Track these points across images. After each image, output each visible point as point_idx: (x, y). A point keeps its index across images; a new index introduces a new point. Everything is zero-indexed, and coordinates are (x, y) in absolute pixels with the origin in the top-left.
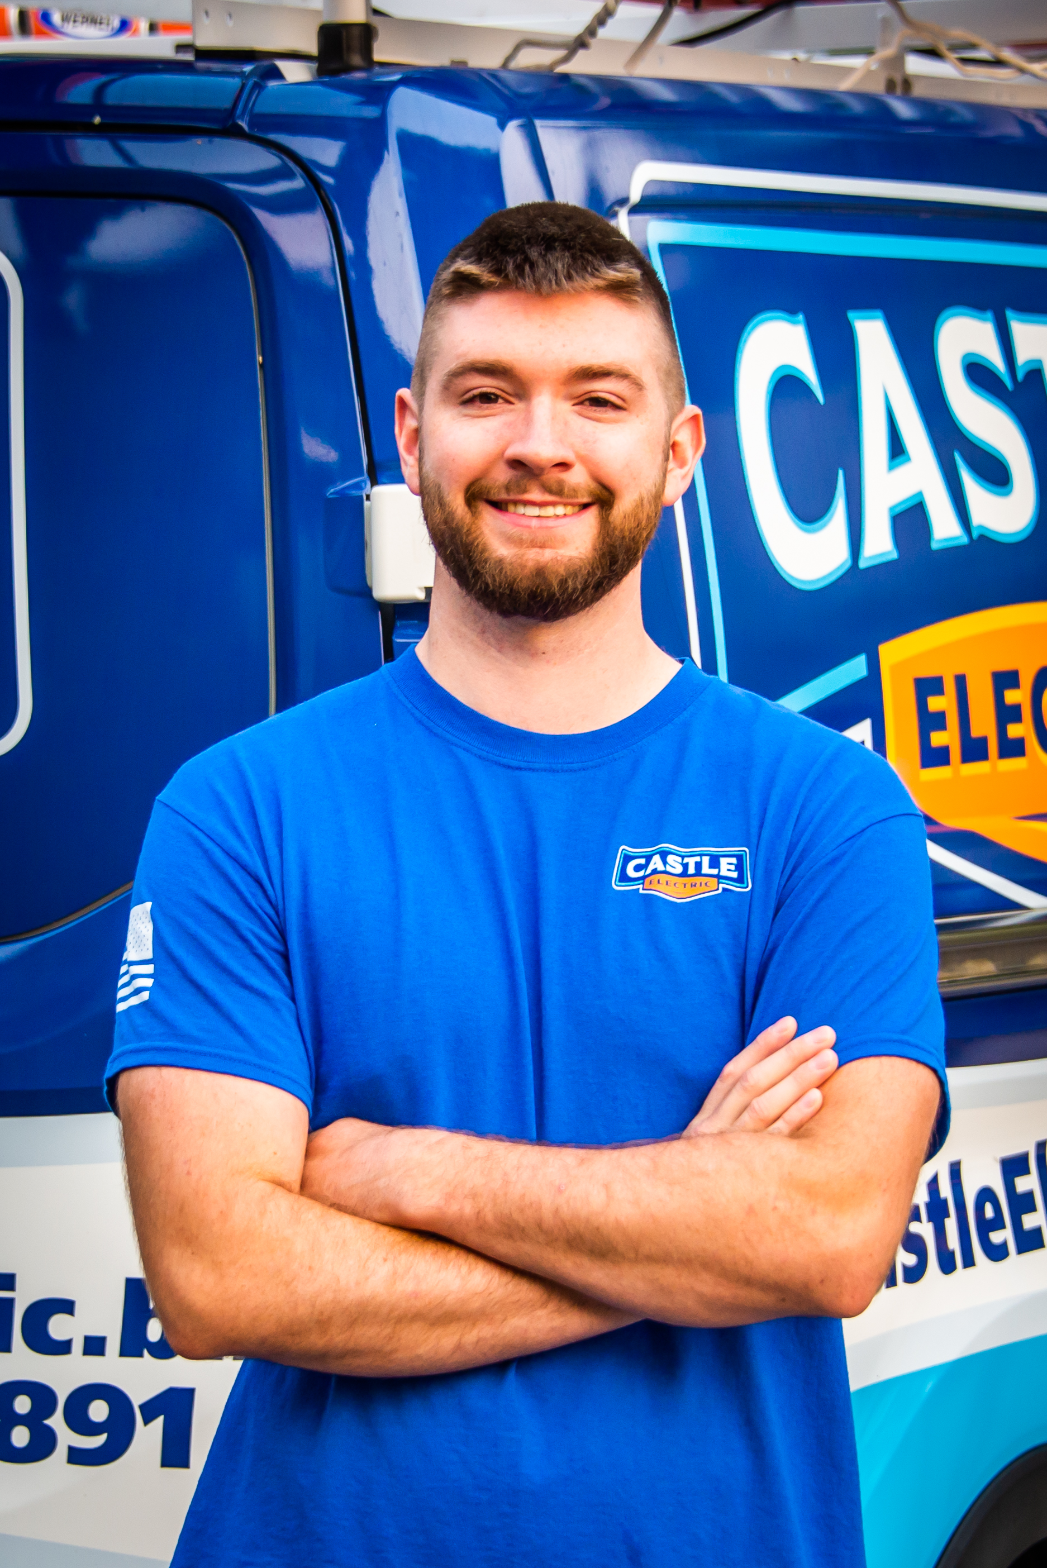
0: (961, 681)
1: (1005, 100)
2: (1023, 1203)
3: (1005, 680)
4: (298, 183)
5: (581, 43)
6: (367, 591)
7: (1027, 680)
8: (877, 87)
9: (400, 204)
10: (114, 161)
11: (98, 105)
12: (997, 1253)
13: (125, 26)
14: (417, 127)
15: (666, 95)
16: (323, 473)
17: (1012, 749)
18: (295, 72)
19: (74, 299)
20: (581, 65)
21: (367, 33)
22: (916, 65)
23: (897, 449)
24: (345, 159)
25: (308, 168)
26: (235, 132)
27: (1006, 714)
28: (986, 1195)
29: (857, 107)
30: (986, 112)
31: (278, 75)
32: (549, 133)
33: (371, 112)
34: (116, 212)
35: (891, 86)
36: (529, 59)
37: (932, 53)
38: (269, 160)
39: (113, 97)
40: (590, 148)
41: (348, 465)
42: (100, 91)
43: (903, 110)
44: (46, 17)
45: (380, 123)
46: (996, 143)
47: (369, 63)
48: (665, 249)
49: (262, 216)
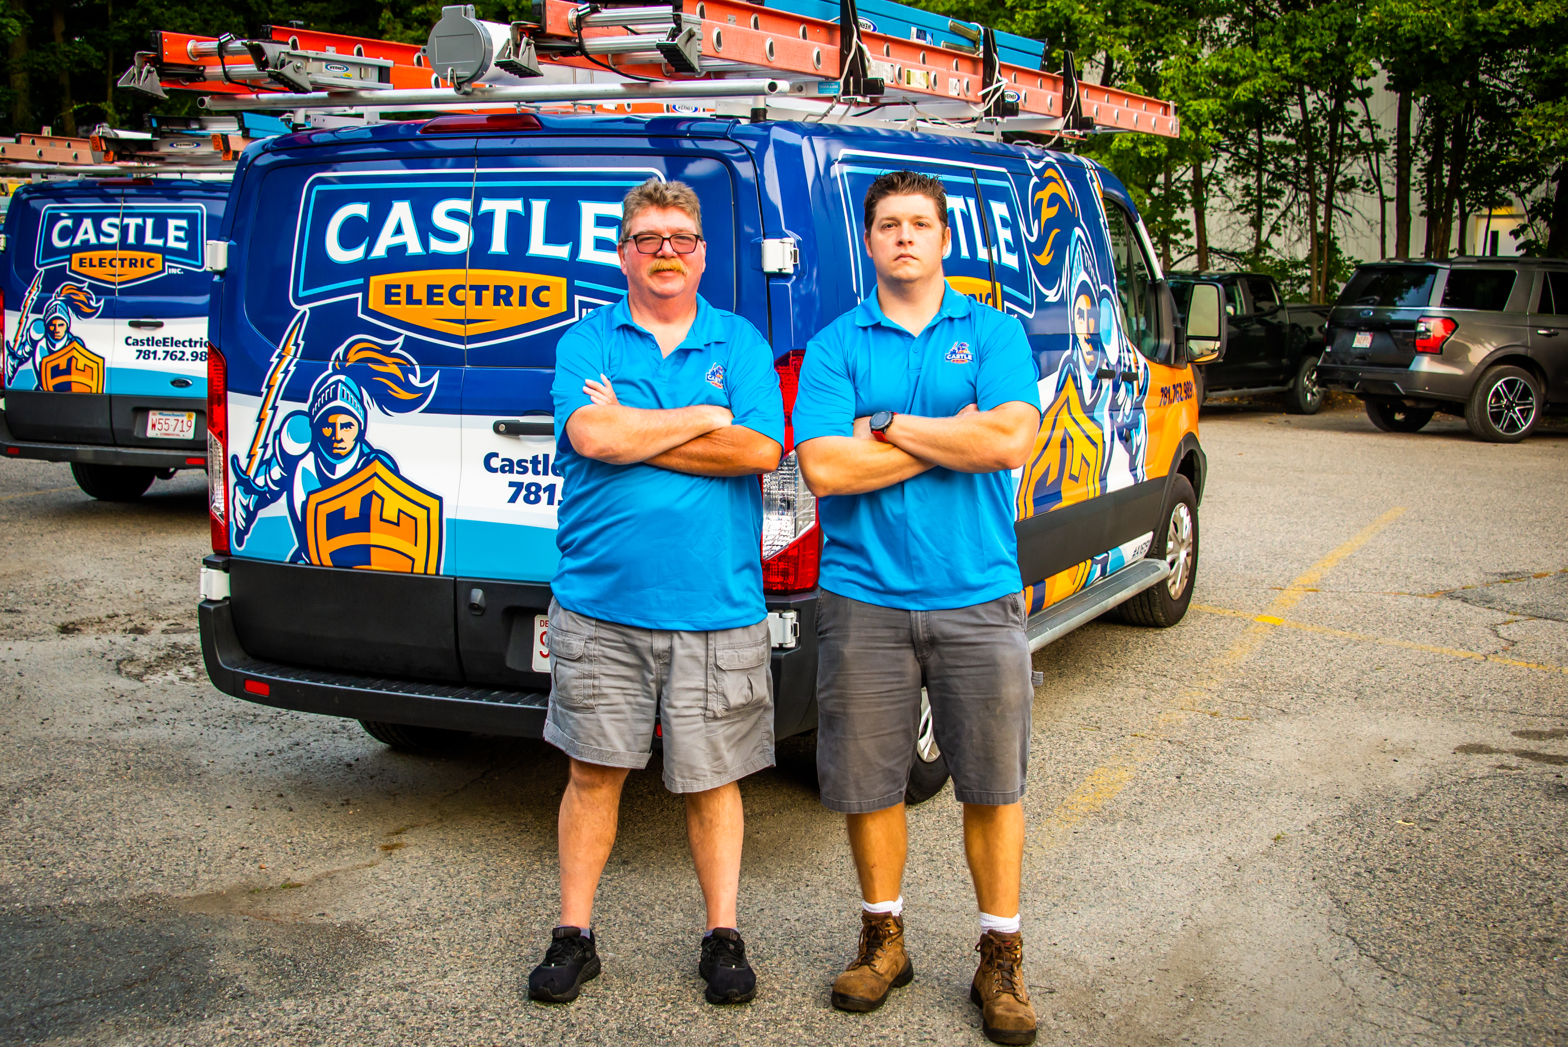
1: (944, 134)
4: (745, 153)
5: (825, 115)
6: (762, 270)
8: (909, 130)
9: (773, 160)
10: (693, 147)
11: (688, 131)
13: (696, 109)
14: (779, 138)
15: (849, 130)
16: (750, 236)
18: (744, 122)
20: (825, 121)
21: (765, 111)
22: (920, 124)
24: (758, 146)
25: (747, 149)
26: (727, 139)
29: (903, 135)
30: (940, 138)
31: (739, 122)
32: (815, 140)
33: (766, 133)
34: (693, 161)
35: (912, 129)
36: (811, 119)
37: (924, 121)
38: (737, 147)
39: (692, 129)
40: (827, 145)
41: (757, 234)
42: (689, 127)
43: (916, 136)
44: (674, 107)
45: (768, 136)
46: (942, 146)
47: (765, 120)
48: (848, 174)
49: (734, 163)
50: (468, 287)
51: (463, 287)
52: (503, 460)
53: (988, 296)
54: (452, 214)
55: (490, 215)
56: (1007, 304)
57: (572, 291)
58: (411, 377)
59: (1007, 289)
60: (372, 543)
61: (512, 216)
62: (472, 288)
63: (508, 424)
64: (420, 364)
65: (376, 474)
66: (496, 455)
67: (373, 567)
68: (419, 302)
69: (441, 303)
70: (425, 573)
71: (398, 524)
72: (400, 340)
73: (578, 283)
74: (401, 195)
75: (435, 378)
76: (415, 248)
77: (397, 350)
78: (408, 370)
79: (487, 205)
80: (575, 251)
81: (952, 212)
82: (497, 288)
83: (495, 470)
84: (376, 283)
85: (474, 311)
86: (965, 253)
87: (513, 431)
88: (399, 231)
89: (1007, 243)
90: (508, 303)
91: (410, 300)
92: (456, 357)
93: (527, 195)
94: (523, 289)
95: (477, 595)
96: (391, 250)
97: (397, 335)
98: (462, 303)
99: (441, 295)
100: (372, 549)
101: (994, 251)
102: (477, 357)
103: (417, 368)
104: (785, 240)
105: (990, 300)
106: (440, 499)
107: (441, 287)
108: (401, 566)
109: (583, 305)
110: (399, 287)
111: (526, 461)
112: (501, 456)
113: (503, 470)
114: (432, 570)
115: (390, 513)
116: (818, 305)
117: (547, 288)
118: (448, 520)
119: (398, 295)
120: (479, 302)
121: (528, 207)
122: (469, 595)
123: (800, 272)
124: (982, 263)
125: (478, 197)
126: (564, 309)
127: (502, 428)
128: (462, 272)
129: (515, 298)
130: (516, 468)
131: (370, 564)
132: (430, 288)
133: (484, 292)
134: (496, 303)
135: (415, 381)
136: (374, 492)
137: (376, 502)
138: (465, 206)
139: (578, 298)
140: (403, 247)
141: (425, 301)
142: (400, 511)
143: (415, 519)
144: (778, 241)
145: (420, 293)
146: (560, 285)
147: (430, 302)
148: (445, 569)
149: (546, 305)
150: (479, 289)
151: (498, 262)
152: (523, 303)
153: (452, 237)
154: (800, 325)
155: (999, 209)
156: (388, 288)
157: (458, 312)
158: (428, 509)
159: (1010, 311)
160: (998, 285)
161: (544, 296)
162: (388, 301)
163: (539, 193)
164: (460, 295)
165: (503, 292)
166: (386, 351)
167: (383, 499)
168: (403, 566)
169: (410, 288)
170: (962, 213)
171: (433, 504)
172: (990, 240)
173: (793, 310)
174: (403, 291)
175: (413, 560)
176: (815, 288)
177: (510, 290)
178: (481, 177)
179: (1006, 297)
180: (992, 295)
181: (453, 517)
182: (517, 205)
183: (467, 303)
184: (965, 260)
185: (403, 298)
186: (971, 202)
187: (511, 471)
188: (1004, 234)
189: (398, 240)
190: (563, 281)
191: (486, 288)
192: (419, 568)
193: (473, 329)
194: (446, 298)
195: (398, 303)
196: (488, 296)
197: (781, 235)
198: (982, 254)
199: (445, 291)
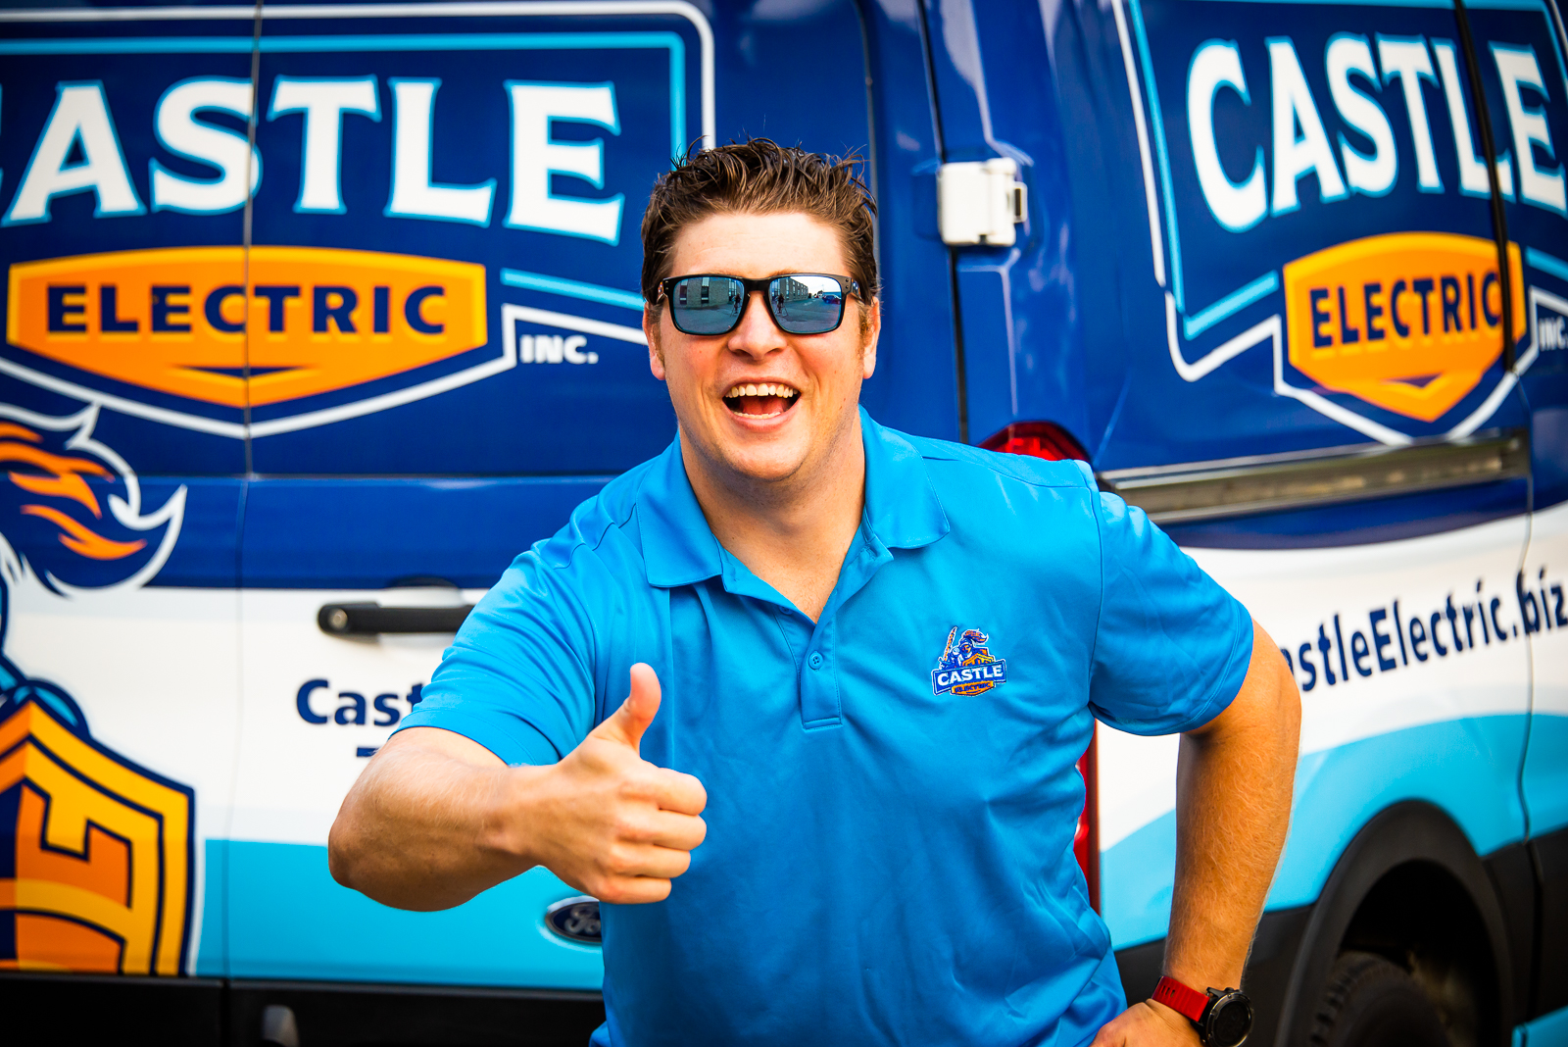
0: (1341, 292)
2: (1382, 641)
3: (1372, 289)
6: (940, 238)
7: (1387, 288)
12: (1366, 673)
16: (910, 158)
17: (1376, 335)
19: (746, 43)
23: (1299, 132)
27: (1373, 312)
28: (1358, 635)
41: (927, 151)
50: (250, 291)
51: (238, 290)
52: (342, 695)
53: (1489, 279)
54: (209, 117)
55: (297, 120)
56: (1538, 296)
57: (498, 295)
58: (116, 504)
59: (1536, 259)
60: (21, 902)
61: (351, 120)
62: (260, 291)
63: (351, 611)
64: (138, 471)
65: (30, 739)
66: (323, 684)
67: (23, 963)
68: (132, 326)
69: (185, 328)
70: (153, 972)
71: (84, 856)
72: (88, 419)
73: (511, 277)
74: (81, 70)
75: (175, 508)
76: (117, 197)
77: (81, 441)
78: (107, 485)
79: (289, 95)
80: (502, 203)
81: (1396, 81)
82: (320, 293)
83: (322, 720)
84: (25, 283)
85: (266, 346)
86: (1429, 176)
87: (364, 625)
88: (76, 155)
89: (1537, 148)
90: (347, 326)
91: (111, 322)
92: (226, 456)
93: (385, 69)
94: (382, 295)
95: (282, 1022)
96: (57, 203)
97: (80, 405)
98: (238, 328)
99: (184, 309)
100: (22, 922)
101: (1504, 170)
102: (275, 454)
103: (132, 483)
104: (994, 163)
105: (1494, 290)
106: (189, 793)
107: (184, 290)
108: (91, 956)
109: (524, 328)
110: (80, 290)
111: (395, 697)
112: (337, 686)
113: (340, 718)
114: (167, 965)
115: (66, 831)
116: (1072, 315)
117: (438, 291)
118: (210, 844)
119: (79, 309)
120: (277, 323)
121: (386, 100)
122: (257, 1022)
123: (1029, 240)
124: (1473, 200)
125: (266, 74)
126: (480, 338)
127: (338, 620)
128: (232, 254)
129: (362, 315)
130: (372, 714)
131: (12, 955)
132: (160, 293)
133: (290, 303)
134: (319, 326)
135: (127, 513)
136: (27, 782)
137: (30, 804)
138: (237, 96)
139: (511, 313)
140: (88, 197)
141: (145, 321)
142: (90, 824)
143: (128, 843)
144: (972, 168)
145: (134, 305)
146: (467, 283)
147: (159, 324)
148: (200, 962)
149: (437, 329)
150: (277, 296)
151: (321, 231)
152: (381, 324)
153: (206, 172)
154: (1030, 363)
155: (1516, 67)
156: (56, 294)
157: (227, 348)
158: (159, 818)
159: (1546, 313)
160: (1514, 252)
161: (430, 308)
162: (56, 324)
163: (414, 66)
164: (231, 307)
165: (335, 301)
166: (54, 443)
167: (46, 797)
168: (96, 957)
169: (108, 295)
170: (1424, 82)
171: (172, 805)
172: (1493, 141)
173: (1013, 328)
174: (92, 301)
175: (121, 941)
176: (1064, 275)
177: (350, 297)
178: (274, 27)
179: (1535, 277)
180: (1502, 275)
181: (218, 833)
182: (361, 95)
183: (250, 327)
184: (1430, 196)
185: (92, 317)
186: (1446, 54)
187: (360, 720)
188: (1529, 128)
189: (75, 179)
190: (474, 275)
191: (294, 291)
192: (136, 961)
193: (265, 390)
194: (197, 317)
195: (81, 328)
196: (298, 309)
197: (982, 153)
198: (1474, 177)
199: (196, 301)
